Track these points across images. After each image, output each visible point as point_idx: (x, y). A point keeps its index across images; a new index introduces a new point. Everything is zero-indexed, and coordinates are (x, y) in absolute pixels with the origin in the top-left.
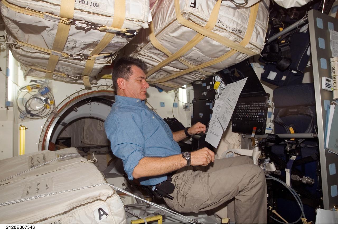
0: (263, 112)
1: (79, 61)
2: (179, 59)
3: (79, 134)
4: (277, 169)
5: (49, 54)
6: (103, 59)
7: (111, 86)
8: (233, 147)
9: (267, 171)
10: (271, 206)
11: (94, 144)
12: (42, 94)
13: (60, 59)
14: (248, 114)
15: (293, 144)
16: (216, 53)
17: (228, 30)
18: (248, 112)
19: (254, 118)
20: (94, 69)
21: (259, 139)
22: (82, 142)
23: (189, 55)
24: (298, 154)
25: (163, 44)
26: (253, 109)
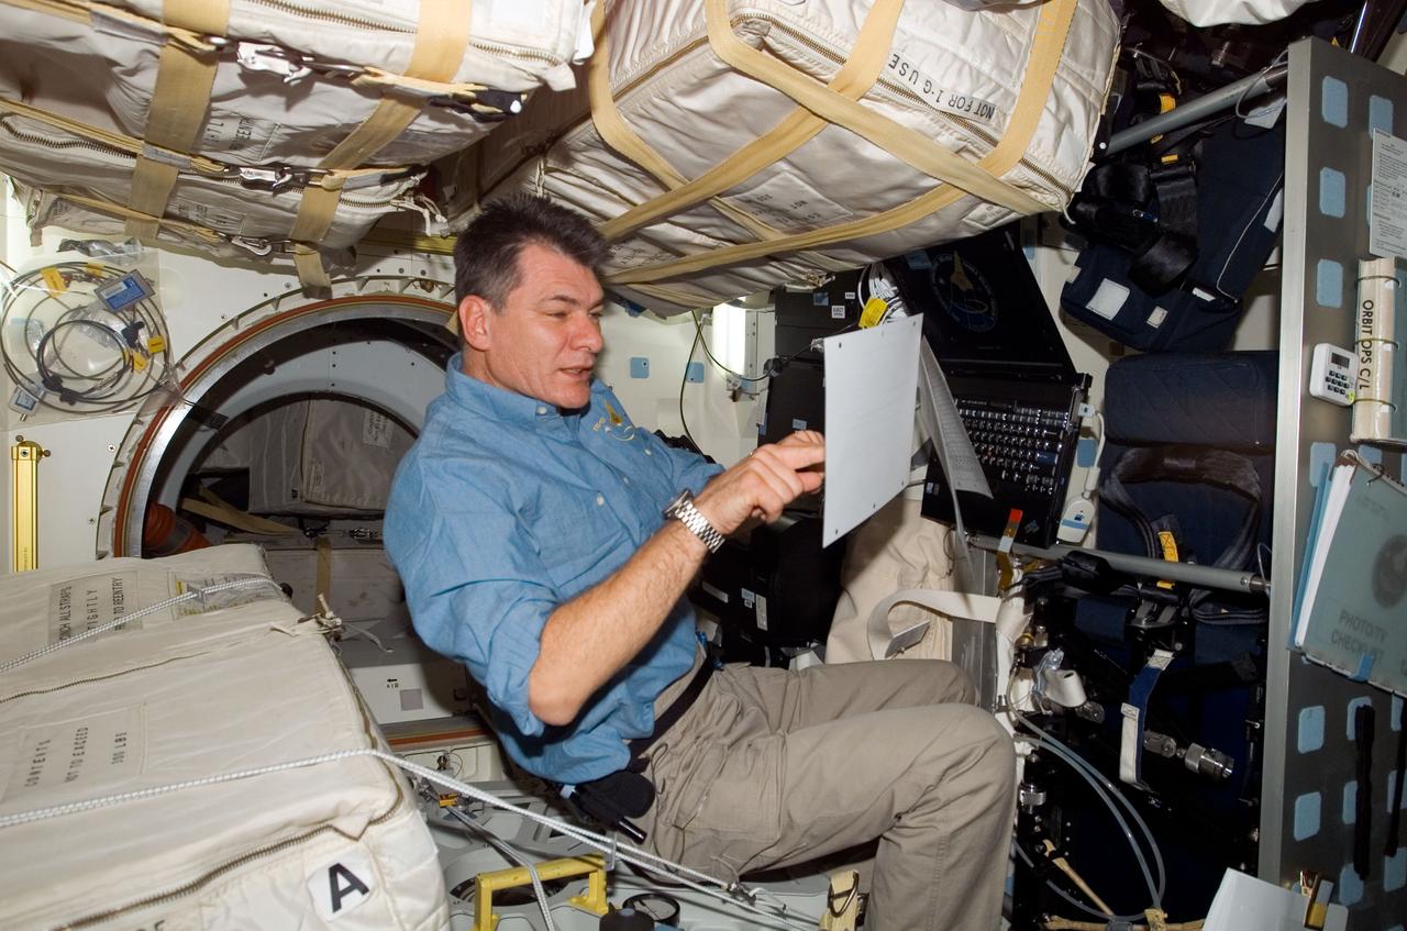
0: (1056, 452)
1: (271, 193)
2: (717, 203)
3: (284, 458)
4: (1089, 699)
5: (134, 155)
6: (379, 187)
7: (420, 280)
8: (920, 577)
9: (1049, 700)
10: (1051, 840)
11: (345, 502)
12: (113, 305)
13: (181, 176)
14: (993, 451)
15: (1162, 604)
16: (875, 195)
17: (932, 102)
18: (993, 442)
19: (1017, 470)
20: (341, 225)
21: (1030, 560)
22: (295, 494)
23: (759, 190)
24: (1179, 646)
25: (644, 135)
26: (1015, 434)
